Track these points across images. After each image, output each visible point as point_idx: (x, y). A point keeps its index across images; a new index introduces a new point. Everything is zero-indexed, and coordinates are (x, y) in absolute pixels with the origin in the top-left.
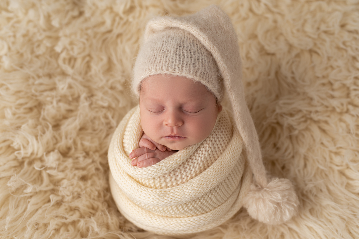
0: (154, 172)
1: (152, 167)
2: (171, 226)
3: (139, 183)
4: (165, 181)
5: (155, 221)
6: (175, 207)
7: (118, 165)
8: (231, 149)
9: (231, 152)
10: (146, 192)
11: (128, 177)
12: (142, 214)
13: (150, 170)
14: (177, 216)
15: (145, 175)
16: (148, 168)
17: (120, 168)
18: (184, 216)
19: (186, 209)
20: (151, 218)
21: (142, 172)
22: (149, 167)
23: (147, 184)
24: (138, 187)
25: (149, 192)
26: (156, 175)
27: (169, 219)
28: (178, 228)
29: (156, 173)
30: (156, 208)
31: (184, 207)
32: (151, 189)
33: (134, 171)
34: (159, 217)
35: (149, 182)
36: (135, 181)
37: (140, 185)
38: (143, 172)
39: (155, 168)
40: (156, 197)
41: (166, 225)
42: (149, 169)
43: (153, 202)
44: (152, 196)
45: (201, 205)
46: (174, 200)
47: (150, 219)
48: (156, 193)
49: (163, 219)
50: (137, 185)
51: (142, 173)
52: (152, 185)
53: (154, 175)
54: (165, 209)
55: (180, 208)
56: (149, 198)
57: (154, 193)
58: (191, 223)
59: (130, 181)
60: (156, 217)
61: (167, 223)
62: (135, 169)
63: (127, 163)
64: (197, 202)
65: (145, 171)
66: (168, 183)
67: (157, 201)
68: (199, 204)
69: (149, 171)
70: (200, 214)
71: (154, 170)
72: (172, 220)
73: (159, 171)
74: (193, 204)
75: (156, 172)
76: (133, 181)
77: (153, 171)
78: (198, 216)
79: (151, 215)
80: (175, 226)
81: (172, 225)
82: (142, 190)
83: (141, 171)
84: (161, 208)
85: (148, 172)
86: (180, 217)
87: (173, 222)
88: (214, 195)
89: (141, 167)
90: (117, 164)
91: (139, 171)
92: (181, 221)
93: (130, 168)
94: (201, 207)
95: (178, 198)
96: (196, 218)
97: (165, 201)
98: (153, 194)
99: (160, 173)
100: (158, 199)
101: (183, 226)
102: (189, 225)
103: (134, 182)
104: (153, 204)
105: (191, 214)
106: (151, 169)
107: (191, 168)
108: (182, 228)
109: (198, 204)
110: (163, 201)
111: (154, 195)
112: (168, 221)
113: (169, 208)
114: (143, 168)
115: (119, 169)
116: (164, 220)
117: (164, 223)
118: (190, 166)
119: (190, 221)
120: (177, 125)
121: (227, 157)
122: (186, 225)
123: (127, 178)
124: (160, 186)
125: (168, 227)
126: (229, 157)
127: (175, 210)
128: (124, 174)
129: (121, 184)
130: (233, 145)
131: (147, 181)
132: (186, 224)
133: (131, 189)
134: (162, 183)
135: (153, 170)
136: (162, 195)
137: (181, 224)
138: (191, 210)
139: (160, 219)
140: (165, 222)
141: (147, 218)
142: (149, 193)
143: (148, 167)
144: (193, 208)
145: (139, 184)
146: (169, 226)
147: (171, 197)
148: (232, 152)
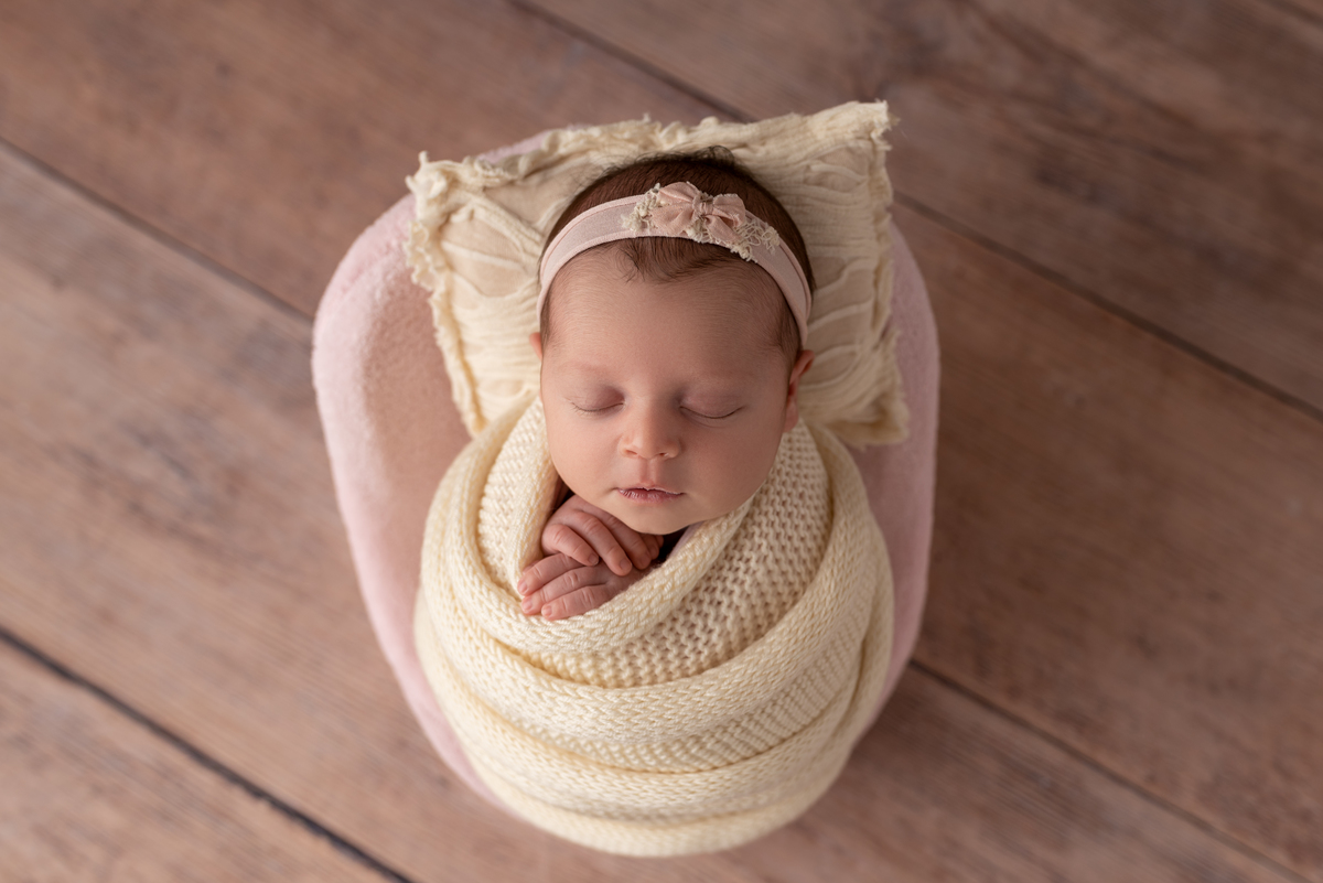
0: (596, 633)
1: (589, 616)
2: (643, 794)
3: (543, 668)
4: (630, 664)
5: (589, 779)
6: (658, 747)
7: (460, 612)
8: (833, 560)
9: (835, 571)
10: (570, 701)
11: (499, 651)
12: (548, 760)
13: (582, 627)
14: (663, 769)
15: (567, 643)
16: (575, 621)
17: (470, 621)
18: (686, 769)
19: (693, 751)
20: (578, 771)
21: (558, 634)
22: (580, 618)
23: (572, 672)
24: (540, 684)
25: (580, 698)
26: (606, 645)
27: (637, 778)
28: (664, 800)
29: (603, 637)
30: (598, 746)
31: (688, 745)
32: (586, 688)
33: (528, 633)
34: (602, 770)
35: (578, 664)
36: (525, 663)
37: (548, 677)
38: (562, 635)
39: (598, 621)
40: (604, 714)
41: (626, 792)
42: (578, 624)
43: (594, 728)
44: (592, 710)
45: (743, 737)
46: (661, 726)
47: (574, 774)
48: (606, 699)
49: (618, 774)
50: (537, 676)
51: (560, 638)
52: (589, 675)
53: (598, 644)
54: (628, 751)
55: (674, 748)
56: (581, 717)
57: (597, 700)
58: (712, 787)
59: (505, 663)
60: (593, 768)
61: (630, 785)
62: (532, 624)
63: (499, 609)
64: (730, 730)
65: (565, 631)
66: (639, 668)
67: (609, 725)
68: (736, 735)
69: (582, 632)
70: (738, 762)
71: (596, 626)
72: (646, 779)
73: (612, 632)
74: (717, 735)
75: (602, 634)
76: (519, 663)
77: (593, 630)
78: (733, 767)
79: (577, 762)
80: (657, 796)
81: (645, 791)
82: (554, 695)
83: (554, 631)
84: (614, 745)
85: (577, 635)
86: (673, 773)
87: (650, 784)
88: (782, 707)
89: (552, 620)
90: (456, 609)
91: (549, 633)
92: (675, 782)
93: (514, 624)
94: (741, 742)
95: (671, 722)
96: (726, 773)
97: (635, 729)
98: (595, 704)
99: (615, 637)
100: (611, 721)
101: (684, 795)
102: (705, 793)
103: (523, 668)
104: (596, 735)
105: (710, 764)
106: (587, 626)
107: (710, 622)
108: (679, 801)
109: (732, 735)
110: (628, 730)
111: (597, 709)
112: (634, 782)
113: (642, 748)
114: (559, 622)
115: (467, 624)
116: (620, 778)
117: (621, 788)
118: (706, 615)
119: (706, 781)
120: (662, 454)
121: (826, 588)
122: (693, 793)
123: (496, 656)
124: (616, 677)
125: (635, 798)
126: (833, 586)
127: (661, 754)
128: (482, 641)
129: (476, 675)
130: (837, 547)
131: (570, 662)
132: (692, 790)
133: (511, 690)
134: (620, 670)
135: (593, 626)
136: (623, 707)
137: (678, 790)
138: (712, 753)
139: (606, 775)
140: (623, 785)
141: (565, 772)
142: (580, 702)
143: (575, 618)
144: (717, 747)
145: (541, 671)
146: (637, 795)
147: (652, 719)
148: (839, 571)
